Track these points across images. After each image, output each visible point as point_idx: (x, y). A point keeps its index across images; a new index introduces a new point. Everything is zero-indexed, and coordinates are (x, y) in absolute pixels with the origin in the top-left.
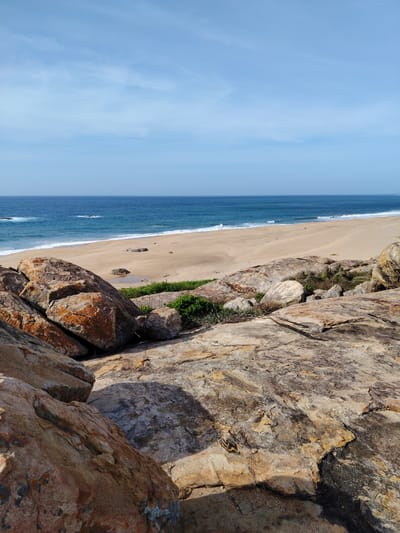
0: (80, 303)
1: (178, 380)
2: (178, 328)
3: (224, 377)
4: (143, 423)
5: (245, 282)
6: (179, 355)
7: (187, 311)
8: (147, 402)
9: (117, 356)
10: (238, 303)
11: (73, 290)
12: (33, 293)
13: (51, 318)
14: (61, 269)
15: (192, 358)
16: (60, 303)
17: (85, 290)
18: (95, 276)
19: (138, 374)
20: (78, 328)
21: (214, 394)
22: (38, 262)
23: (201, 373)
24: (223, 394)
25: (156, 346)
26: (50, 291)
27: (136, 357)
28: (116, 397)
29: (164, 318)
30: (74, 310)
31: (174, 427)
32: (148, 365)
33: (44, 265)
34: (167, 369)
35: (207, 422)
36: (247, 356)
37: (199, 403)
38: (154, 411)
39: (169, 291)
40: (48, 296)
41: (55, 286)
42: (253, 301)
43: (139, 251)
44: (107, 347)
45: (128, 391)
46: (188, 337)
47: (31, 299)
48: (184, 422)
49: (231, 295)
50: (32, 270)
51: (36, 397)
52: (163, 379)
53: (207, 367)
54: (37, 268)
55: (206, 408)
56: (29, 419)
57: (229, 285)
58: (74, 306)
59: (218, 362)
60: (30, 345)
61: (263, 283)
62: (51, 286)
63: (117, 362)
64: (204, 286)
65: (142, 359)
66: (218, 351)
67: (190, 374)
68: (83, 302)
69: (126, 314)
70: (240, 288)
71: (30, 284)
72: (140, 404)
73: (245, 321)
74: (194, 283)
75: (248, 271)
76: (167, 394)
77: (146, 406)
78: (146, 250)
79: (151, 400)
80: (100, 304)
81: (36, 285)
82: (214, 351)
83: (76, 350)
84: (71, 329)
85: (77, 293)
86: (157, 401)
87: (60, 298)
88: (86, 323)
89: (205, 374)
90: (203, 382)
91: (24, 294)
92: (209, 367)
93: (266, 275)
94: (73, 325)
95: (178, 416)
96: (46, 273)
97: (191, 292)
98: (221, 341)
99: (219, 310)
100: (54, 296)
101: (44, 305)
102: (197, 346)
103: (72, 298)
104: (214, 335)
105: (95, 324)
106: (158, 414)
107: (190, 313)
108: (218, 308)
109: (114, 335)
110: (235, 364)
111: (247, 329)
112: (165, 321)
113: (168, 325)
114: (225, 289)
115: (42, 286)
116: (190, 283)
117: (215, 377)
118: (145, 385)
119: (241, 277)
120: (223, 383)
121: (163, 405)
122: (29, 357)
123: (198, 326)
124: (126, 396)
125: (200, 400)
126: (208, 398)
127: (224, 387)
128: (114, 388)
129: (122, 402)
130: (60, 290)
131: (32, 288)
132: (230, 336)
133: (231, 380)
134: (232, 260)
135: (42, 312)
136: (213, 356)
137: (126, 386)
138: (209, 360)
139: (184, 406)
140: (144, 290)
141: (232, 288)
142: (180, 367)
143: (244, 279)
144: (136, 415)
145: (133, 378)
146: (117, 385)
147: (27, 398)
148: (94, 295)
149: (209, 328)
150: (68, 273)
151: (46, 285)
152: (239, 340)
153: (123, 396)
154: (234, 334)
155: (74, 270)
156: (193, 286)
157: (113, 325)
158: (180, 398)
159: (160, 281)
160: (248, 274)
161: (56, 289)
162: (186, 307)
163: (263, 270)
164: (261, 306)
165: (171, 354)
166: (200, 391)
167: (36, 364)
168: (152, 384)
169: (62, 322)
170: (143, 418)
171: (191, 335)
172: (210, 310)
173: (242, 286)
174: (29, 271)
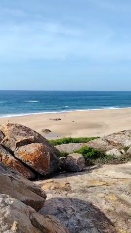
0: (32, 149)
1: (89, 198)
2: (83, 165)
3: (116, 199)
4: (72, 224)
5: (117, 139)
6: (86, 182)
7: (86, 156)
8: (73, 210)
9: (51, 180)
10: (114, 152)
11: (28, 142)
12: (8, 142)
13: (16, 156)
14: (21, 130)
15: (94, 185)
16: (22, 149)
17: (34, 142)
18: (38, 134)
19: (66, 192)
20: (31, 163)
21: (113, 209)
22: (9, 125)
23: (102, 195)
24: (118, 210)
25: (72, 176)
26: (16, 142)
27: (62, 181)
28: (55, 206)
29: (75, 159)
30: (29, 153)
31: (91, 228)
32: (69, 187)
33: (12, 127)
34: (81, 190)
35: (111, 226)
36: (127, 185)
37: (104, 214)
38: (78, 216)
39: (73, 143)
40: (15, 144)
41: (19, 139)
42: (123, 151)
43: (56, 120)
44: (45, 174)
45: (61, 203)
46: (89, 171)
47: (6, 145)
48: (97, 225)
49: (108, 147)
50: (6, 130)
51: (30, 213)
52: (80, 196)
53: (105, 191)
54: (9, 129)
55: (109, 217)
56: (30, 228)
57: (107, 141)
58: (29, 151)
59: (111, 188)
60: (12, 174)
61: (127, 141)
62: (17, 139)
63: (51, 183)
64: (93, 141)
65: (65, 183)
66: (109, 181)
67: (96, 195)
68: (34, 148)
69: (55, 156)
70: (114, 143)
71: (6, 138)
72: (69, 212)
73: (122, 163)
74: (86, 139)
75: (118, 133)
76: (84, 206)
77: (73, 213)
78: (60, 119)
79: (76, 210)
80: (42, 150)
81: (9, 138)
82: (107, 181)
83: (29, 175)
84: (27, 163)
85: (30, 143)
86: (79, 210)
87: (21, 146)
88: (35, 161)
89: (105, 195)
90: (105, 201)
91: (3, 143)
92: (107, 191)
93: (129, 136)
94: (28, 161)
95: (93, 221)
96: (13, 131)
97: (85, 144)
98: (109, 175)
99: (105, 156)
100: (19, 145)
101: (13, 149)
102: (95, 177)
103: (28, 146)
104: (104, 171)
105: (39, 161)
106: (80, 218)
107: (88, 157)
108: (104, 154)
109: (49, 167)
110: (122, 190)
111: (124, 168)
112: (76, 161)
113: (77, 163)
114: (105, 143)
115: (13, 139)
116: (84, 139)
117: (111, 199)
118: (71, 199)
119: (114, 137)
120: (117, 203)
121: (83, 213)
122: (14, 182)
123: (93, 165)
124: (61, 205)
125: (105, 212)
126: (109, 211)
127: (118, 205)
128: (54, 200)
129: (58, 209)
130: (21, 142)
131: (7, 140)
132: (114, 172)
133: (121, 200)
134: (107, 127)
135: (12, 153)
136: (107, 184)
137: (60, 199)
138: (105, 187)
139: (96, 215)
140: (59, 141)
141: (109, 143)
142: (89, 190)
143: (116, 138)
144: (67, 218)
145: (63, 195)
146: (55, 198)
147: (26, 213)
148: (39, 145)
149: (100, 167)
150: (25, 132)
151: (14, 139)
152: (120, 175)
153: (59, 205)
154: (116, 171)
155: (28, 130)
156: (85, 140)
157: (49, 162)
158: (92, 210)
159: (68, 137)
160: (118, 135)
161: (19, 141)
162: (86, 153)
163: (128, 133)
164: (127, 154)
165: (81, 181)
166: (104, 207)
167: (18, 186)
168: (74, 199)
169: (23, 159)
170: (72, 220)
171: (91, 169)
172: (99, 156)
173: (115, 142)
174: (5, 130)
